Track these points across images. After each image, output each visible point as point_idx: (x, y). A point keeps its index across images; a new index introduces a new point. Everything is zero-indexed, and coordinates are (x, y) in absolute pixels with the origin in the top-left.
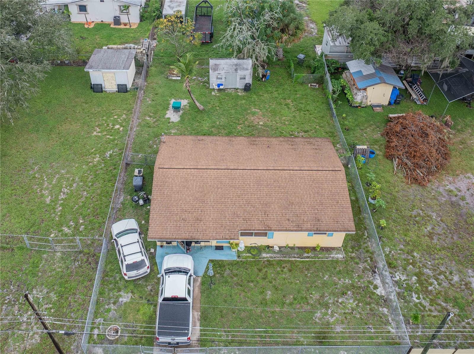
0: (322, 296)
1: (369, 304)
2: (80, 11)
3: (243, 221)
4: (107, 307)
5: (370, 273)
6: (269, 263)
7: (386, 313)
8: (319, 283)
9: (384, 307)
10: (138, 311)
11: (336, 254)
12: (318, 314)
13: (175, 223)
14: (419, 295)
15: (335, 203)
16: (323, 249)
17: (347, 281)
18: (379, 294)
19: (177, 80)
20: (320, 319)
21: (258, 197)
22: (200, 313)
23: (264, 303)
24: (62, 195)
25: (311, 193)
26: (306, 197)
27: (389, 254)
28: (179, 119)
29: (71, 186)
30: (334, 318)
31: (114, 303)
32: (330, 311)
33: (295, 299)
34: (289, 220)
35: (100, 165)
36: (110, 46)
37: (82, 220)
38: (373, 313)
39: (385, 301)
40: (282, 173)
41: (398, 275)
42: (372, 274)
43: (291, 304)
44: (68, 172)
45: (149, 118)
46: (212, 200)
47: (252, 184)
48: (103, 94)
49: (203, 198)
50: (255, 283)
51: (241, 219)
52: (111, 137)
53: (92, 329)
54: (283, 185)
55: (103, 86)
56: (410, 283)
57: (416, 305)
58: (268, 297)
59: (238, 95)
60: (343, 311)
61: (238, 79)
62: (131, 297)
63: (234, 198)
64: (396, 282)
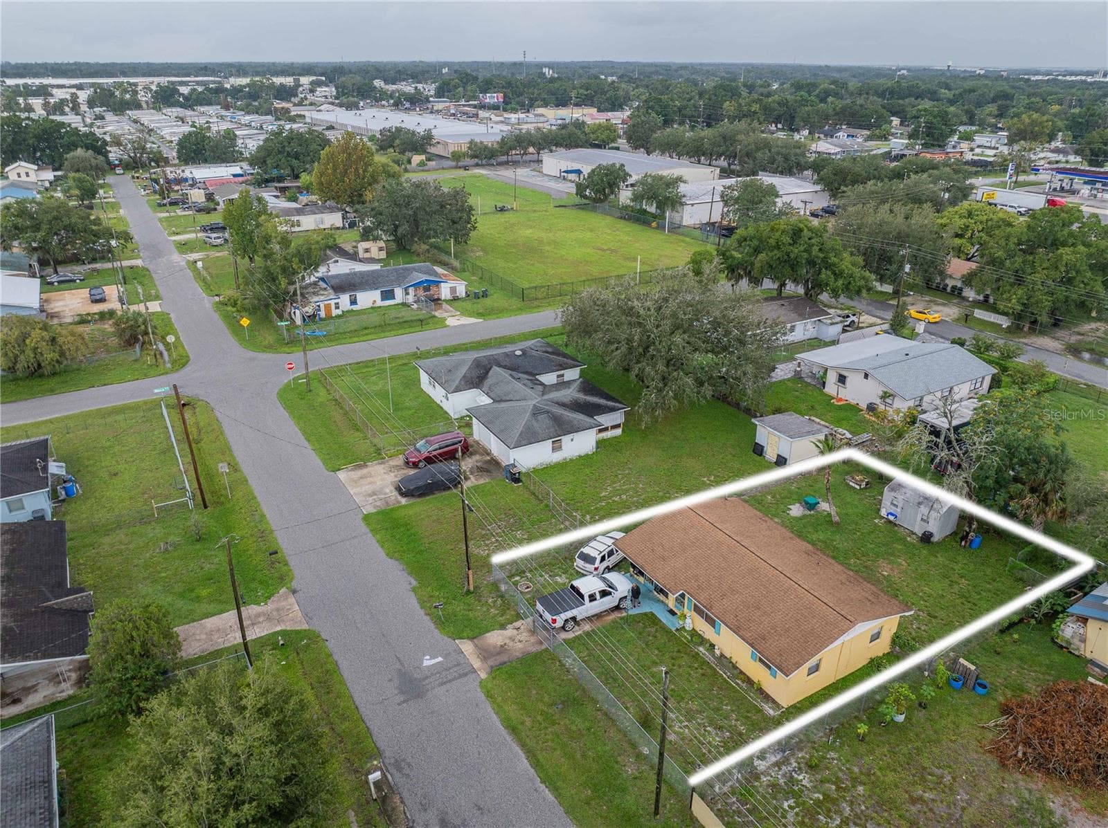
0: (700, 712)
2: (839, 381)
6: (696, 656)
7: (735, 778)
8: (713, 703)
9: (741, 773)
11: (770, 708)
13: (643, 548)
14: (797, 806)
15: (802, 641)
16: (761, 691)
18: (755, 764)
19: (854, 488)
21: (735, 580)
25: (790, 615)
26: (780, 613)
28: (800, 516)
30: (682, 730)
32: (686, 724)
36: (813, 418)
39: (751, 772)
40: (785, 580)
41: (805, 776)
47: (743, 568)
48: (758, 458)
49: (688, 548)
50: (660, 653)
51: (696, 584)
55: (765, 449)
56: (806, 793)
57: (777, 807)
59: (904, 539)
60: (697, 735)
61: (919, 519)
63: (712, 566)
64: (792, 778)
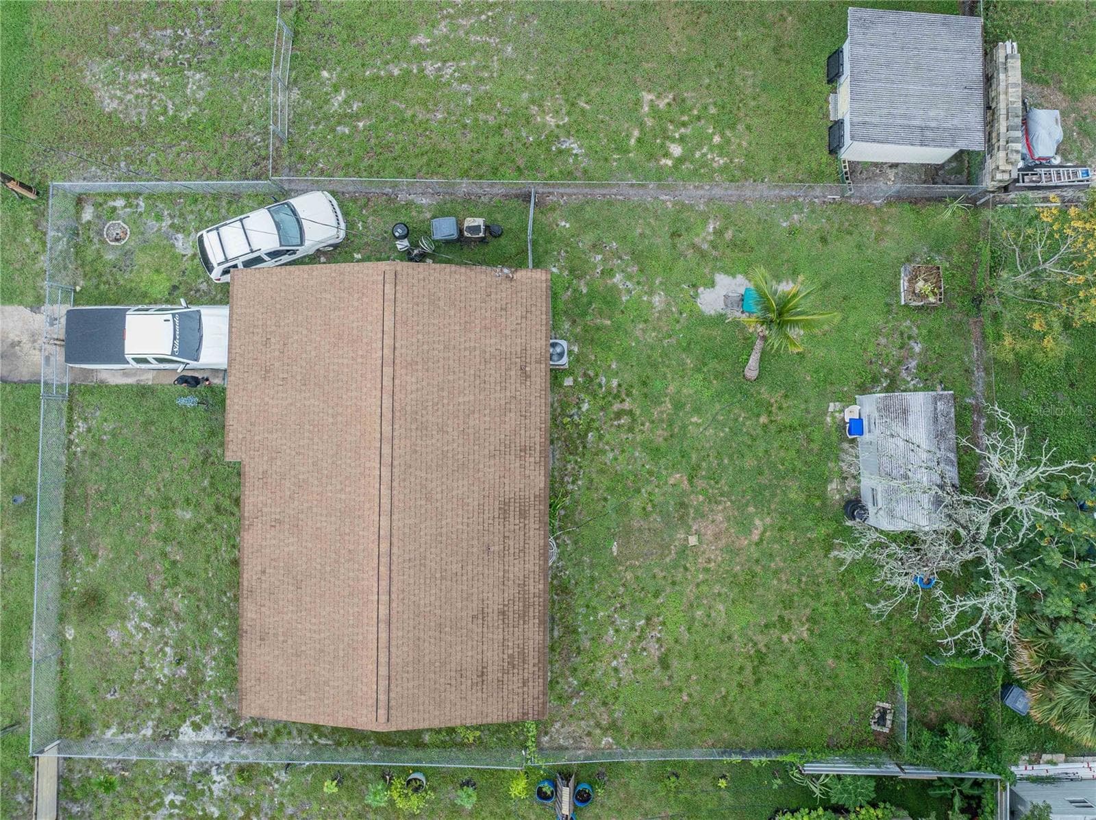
1: (161, 704)
3: (261, 470)
4: (166, 213)
5: (228, 724)
7: (143, 732)
8: (206, 616)
9: (154, 731)
10: (158, 271)
12: (142, 602)
13: (260, 323)
14: (179, 808)
15: (299, 686)
17: (211, 673)
18: (182, 730)
19: (896, 295)
20: (133, 604)
21: (315, 510)
22: (150, 383)
23: (167, 503)
24: (436, 66)
25: (322, 635)
26: (313, 620)
27: (273, 777)
28: (713, 313)
29: (464, 79)
30: (134, 632)
31: (172, 226)
32: (147, 625)
33: (174, 563)
34: (264, 572)
35: (530, 132)
37: (364, 126)
38: (143, 706)
39: (167, 737)
40: (371, 573)
41: (223, 780)
42: (225, 728)
43: (164, 555)
44: (505, 62)
45: (711, 230)
46: (307, 403)
47: (343, 497)
48: (820, 86)
49: (312, 383)
50: (209, 490)
51: (265, 467)
52: (633, 142)
53: (127, 196)
54: (342, 570)
56: (205, 799)
57: (158, 794)
58: (179, 512)
59: (828, 480)
60: (146, 651)
62: (184, 256)
63: (311, 454)
64: (207, 772)
